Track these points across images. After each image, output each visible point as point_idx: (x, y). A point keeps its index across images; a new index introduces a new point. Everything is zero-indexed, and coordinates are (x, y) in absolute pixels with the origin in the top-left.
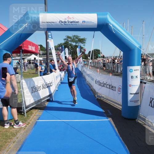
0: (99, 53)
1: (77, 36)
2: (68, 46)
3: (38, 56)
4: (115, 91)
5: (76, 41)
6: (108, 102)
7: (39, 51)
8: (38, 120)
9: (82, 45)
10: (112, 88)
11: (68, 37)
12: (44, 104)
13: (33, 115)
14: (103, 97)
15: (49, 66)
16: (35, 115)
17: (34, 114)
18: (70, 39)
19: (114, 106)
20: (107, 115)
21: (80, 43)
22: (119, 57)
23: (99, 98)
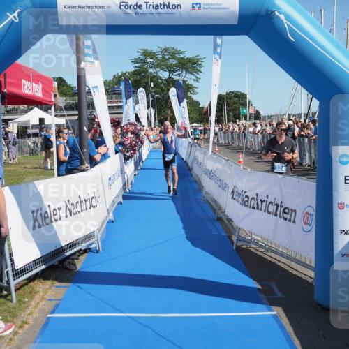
0: (244, 105)
1: (173, 49)
2: (146, 80)
3: (50, 114)
4: (294, 222)
5: (171, 66)
6: (272, 257)
7: (55, 96)
8: (53, 312)
9: (189, 78)
10: (284, 212)
11: (147, 54)
12: (70, 263)
13: (37, 297)
14: (257, 243)
15: (85, 144)
16: (43, 298)
17: (41, 294)
18: (151, 59)
19: (291, 270)
20: (268, 299)
21: (184, 72)
22: (306, 115)
23: (244, 247)
